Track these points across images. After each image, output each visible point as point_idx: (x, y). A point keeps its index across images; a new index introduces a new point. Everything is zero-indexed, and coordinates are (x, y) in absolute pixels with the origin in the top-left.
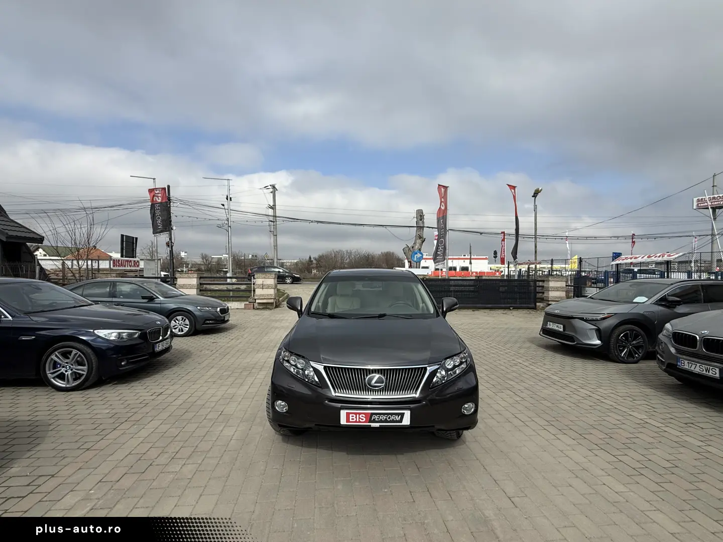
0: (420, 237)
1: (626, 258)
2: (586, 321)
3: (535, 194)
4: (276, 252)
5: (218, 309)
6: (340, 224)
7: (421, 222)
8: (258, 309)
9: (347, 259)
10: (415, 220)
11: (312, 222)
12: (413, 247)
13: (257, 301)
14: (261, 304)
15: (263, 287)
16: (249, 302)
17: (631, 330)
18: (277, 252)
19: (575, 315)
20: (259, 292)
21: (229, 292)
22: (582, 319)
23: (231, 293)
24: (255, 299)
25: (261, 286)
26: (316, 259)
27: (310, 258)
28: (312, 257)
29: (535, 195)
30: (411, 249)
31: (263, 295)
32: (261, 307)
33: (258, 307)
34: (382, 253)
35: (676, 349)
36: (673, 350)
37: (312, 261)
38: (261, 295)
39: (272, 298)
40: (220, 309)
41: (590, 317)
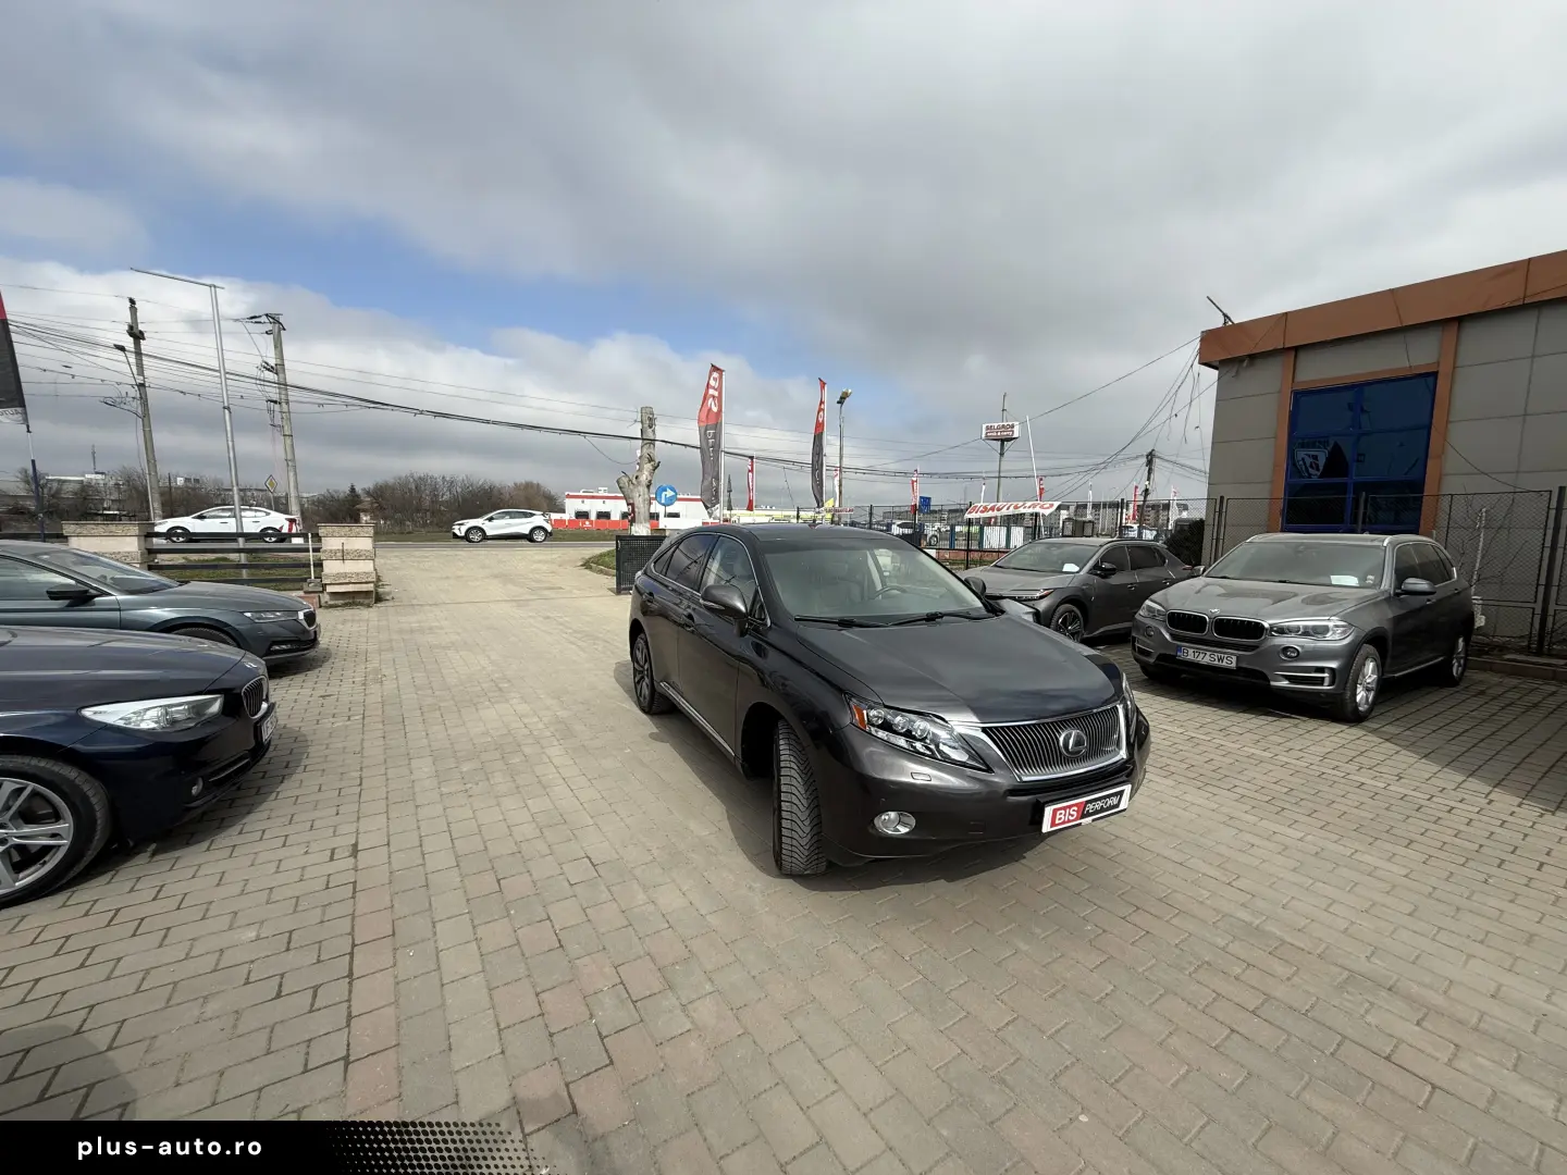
0: (651, 460)
1: (986, 510)
2: (1020, 600)
3: (841, 398)
4: (291, 474)
5: (301, 615)
6: (488, 422)
7: (650, 430)
8: (331, 606)
9: (443, 495)
10: (639, 426)
11: (422, 413)
12: (637, 478)
13: (330, 589)
14: (338, 597)
15: (343, 556)
16: (305, 592)
17: (1071, 611)
18: (296, 474)
19: (1004, 593)
20: (331, 567)
21: (237, 571)
22: (1013, 598)
23: (244, 571)
24: (324, 586)
25: (339, 554)
26: (368, 493)
27: (353, 490)
28: (357, 489)
29: (841, 402)
30: (634, 481)
31: (345, 575)
32: (340, 602)
33: (332, 603)
34: (515, 484)
35: (1171, 635)
36: (1167, 636)
37: (358, 496)
38: (338, 575)
39: (370, 580)
40: (305, 615)
41: (1024, 595)
